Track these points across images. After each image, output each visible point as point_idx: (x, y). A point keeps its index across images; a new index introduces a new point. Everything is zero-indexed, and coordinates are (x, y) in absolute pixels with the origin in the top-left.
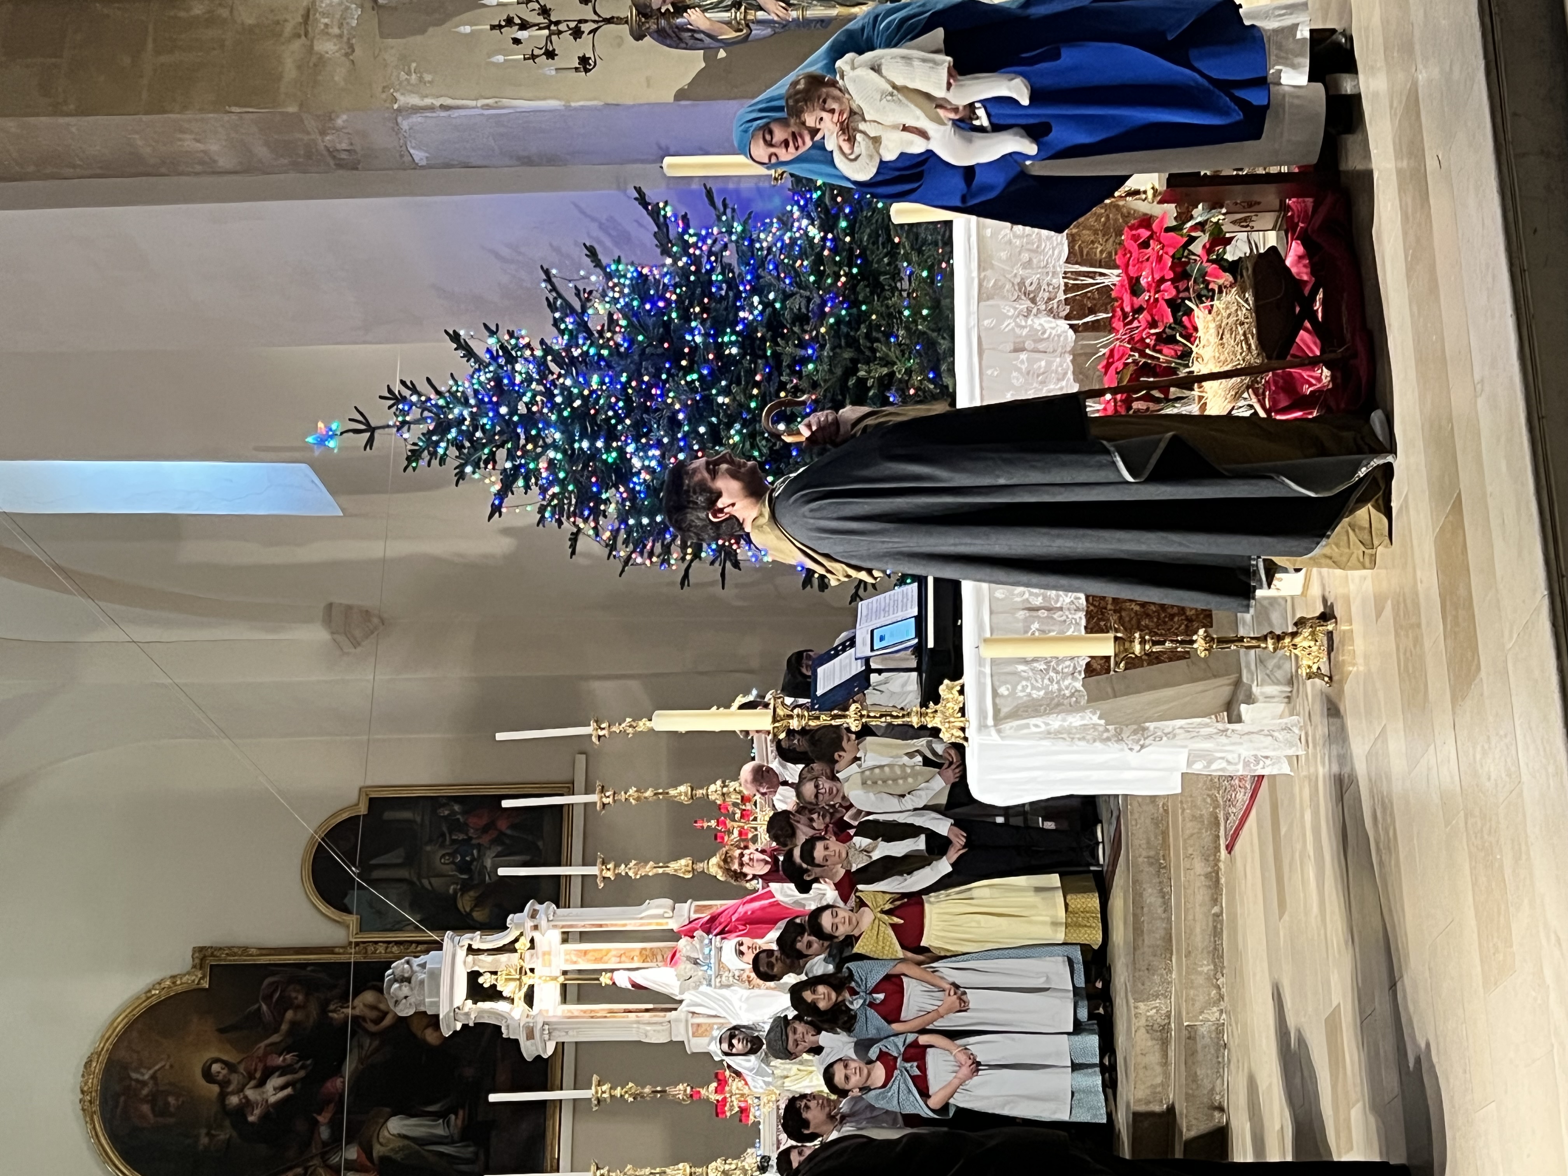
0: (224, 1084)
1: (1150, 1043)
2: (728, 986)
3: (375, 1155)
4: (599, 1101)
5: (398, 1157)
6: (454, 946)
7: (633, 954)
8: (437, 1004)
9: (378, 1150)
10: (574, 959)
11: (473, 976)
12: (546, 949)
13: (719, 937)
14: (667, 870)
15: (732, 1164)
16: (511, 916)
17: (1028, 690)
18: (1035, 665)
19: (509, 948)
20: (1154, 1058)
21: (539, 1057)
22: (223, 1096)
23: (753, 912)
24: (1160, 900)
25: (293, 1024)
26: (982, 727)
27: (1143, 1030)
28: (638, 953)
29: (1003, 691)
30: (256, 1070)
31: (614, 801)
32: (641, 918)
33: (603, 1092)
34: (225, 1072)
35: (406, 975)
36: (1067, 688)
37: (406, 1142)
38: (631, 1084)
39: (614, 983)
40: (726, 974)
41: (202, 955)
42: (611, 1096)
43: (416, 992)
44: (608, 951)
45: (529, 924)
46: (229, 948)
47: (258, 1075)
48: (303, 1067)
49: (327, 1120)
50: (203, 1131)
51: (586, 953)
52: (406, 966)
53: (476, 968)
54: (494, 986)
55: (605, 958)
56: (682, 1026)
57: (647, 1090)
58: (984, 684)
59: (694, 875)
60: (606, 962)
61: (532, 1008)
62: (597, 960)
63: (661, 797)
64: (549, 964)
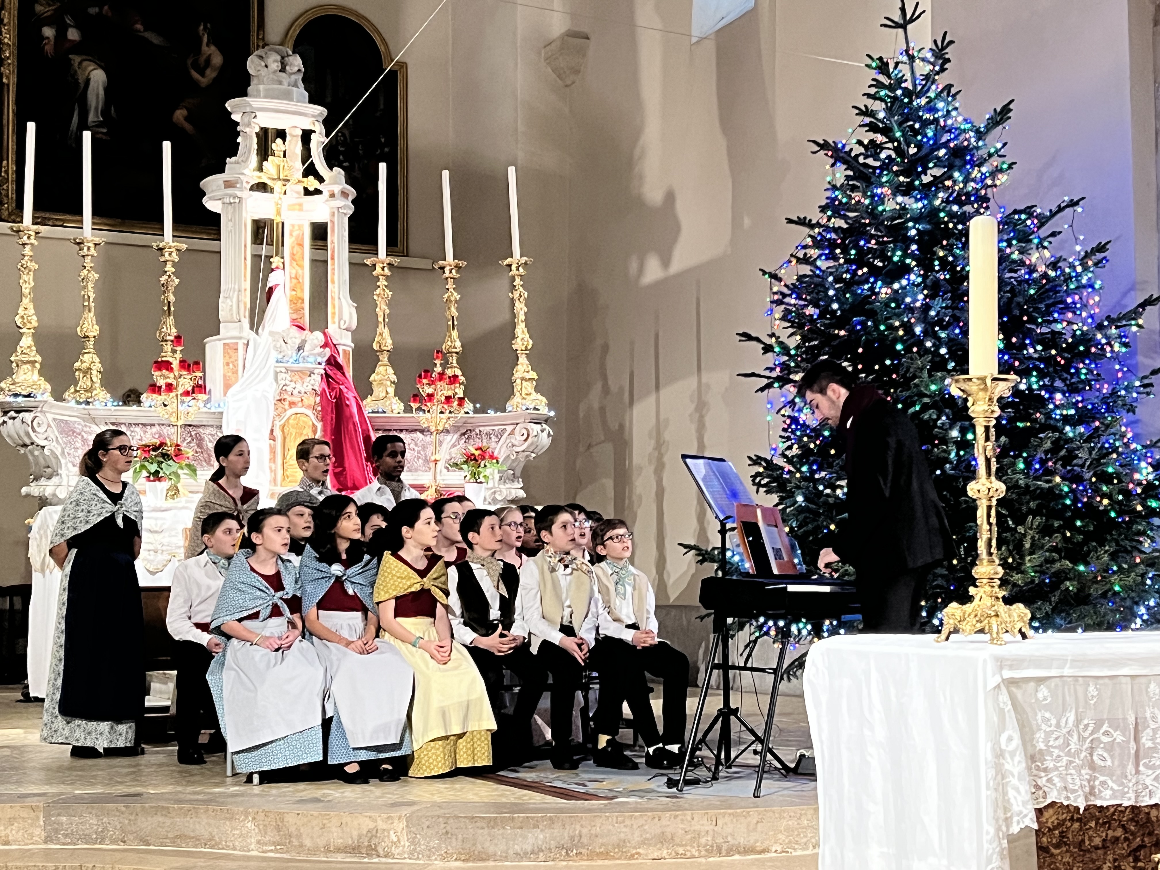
1: (355, 833)
3: (72, 56)
4: (161, 249)
5: (69, 78)
6: (313, 116)
7: (299, 290)
8: (258, 96)
9: (76, 59)
10: (295, 234)
11: (281, 134)
12: (305, 207)
13: (323, 372)
14: (381, 326)
15: (97, 378)
16: (343, 172)
17: (1044, 727)
19: (310, 171)
20: (336, 837)
21: (204, 194)
23: (348, 406)
24: (529, 849)
26: (1001, 663)
27: (371, 825)
28: (299, 295)
29: (1043, 692)
31: (447, 279)
32: (339, 298)
33: (170, 254)
35: (288, 68)
36: (1049, 780)
37: (82, 84)
38: (177, 281)
39: (272, 270)
40: (289, 378)
42: (166, 262)
43: (271, 76)
44: (302, 267)
45: (337, 189)
49: (104, 13)
51: (301, 245)
52: (296, 69)
53: (288, 138)
54: (272, 153)
55: (295, 263)
56: (236, 333)
57: (172, 298)
58: (1049, 667)
59: (377, 351)
60: (291, 265)
61: (252, 189)
62: (293, 255)
63: (450, 323)
64: (291, 208)
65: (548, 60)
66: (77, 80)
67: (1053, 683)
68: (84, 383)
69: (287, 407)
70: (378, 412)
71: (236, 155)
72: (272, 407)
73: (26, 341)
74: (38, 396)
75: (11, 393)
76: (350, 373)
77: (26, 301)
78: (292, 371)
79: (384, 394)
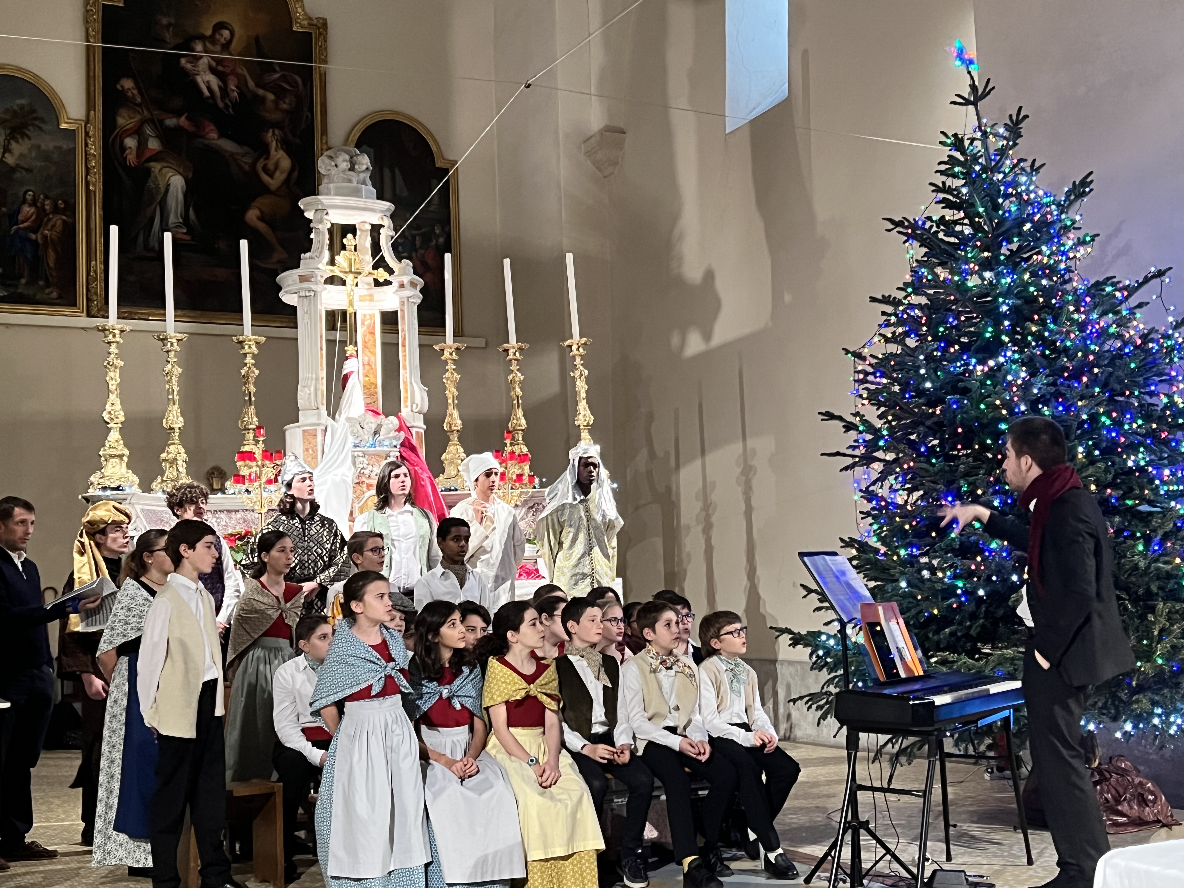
0: (212, 39)
2: (354, 463)
3: (152, 164)
4: (241, 342)
5: (151, 184)
6: (382, 212)
7: (371, 376)
8: (328, 194)
9: (156, 167)
10: (366, 323)
11: (352, 229)
12: (376, 297)
13: (398, 454)
14: (450, 408)
15: (183, 468)
16: (411, 264)
19: (380, 263)
21: (280, 288)
22: (202, 38)
25: (263, 99)
28: (372, 380)
30: (224, 66)
31: (511, 360)
32: (411, 383)
33: (250, 347)
34: (223, 41)
35: (356, 167)
37: (163, 190)
38: (257, 372)
39: (347, 358)
40: (366, 462)
41: (322, 26)
43: (341, 175)
44: (374, 354)
45: (406, 280)
46: (326, 49)
47: (220, 68)
48: (226, 105)
49: (182, 124)
50: (173, 21)
51: (373, 333)
52: (364, 167)
53: (358, 233)
54: (344, 247)
55: (367, 351)
56: (314, 420)
57: (252, 389)
59: (447, 432)
60: (363, 352)
61: (326, 282)
62: (365, 342)
63: (515, 402)
64: (362, 299)
65: (588, 154)
66: (157, 186)
68: (170, 473)
69: (365, 489)
70: (450, 490)
71: (309, 251)
72: (351, 491)
73: (114, 436)
74: (127, 488)
75: (100, 486)
76: (422, 453)
77: (113, 397)
78: (369, 455)
79: (455, 472)
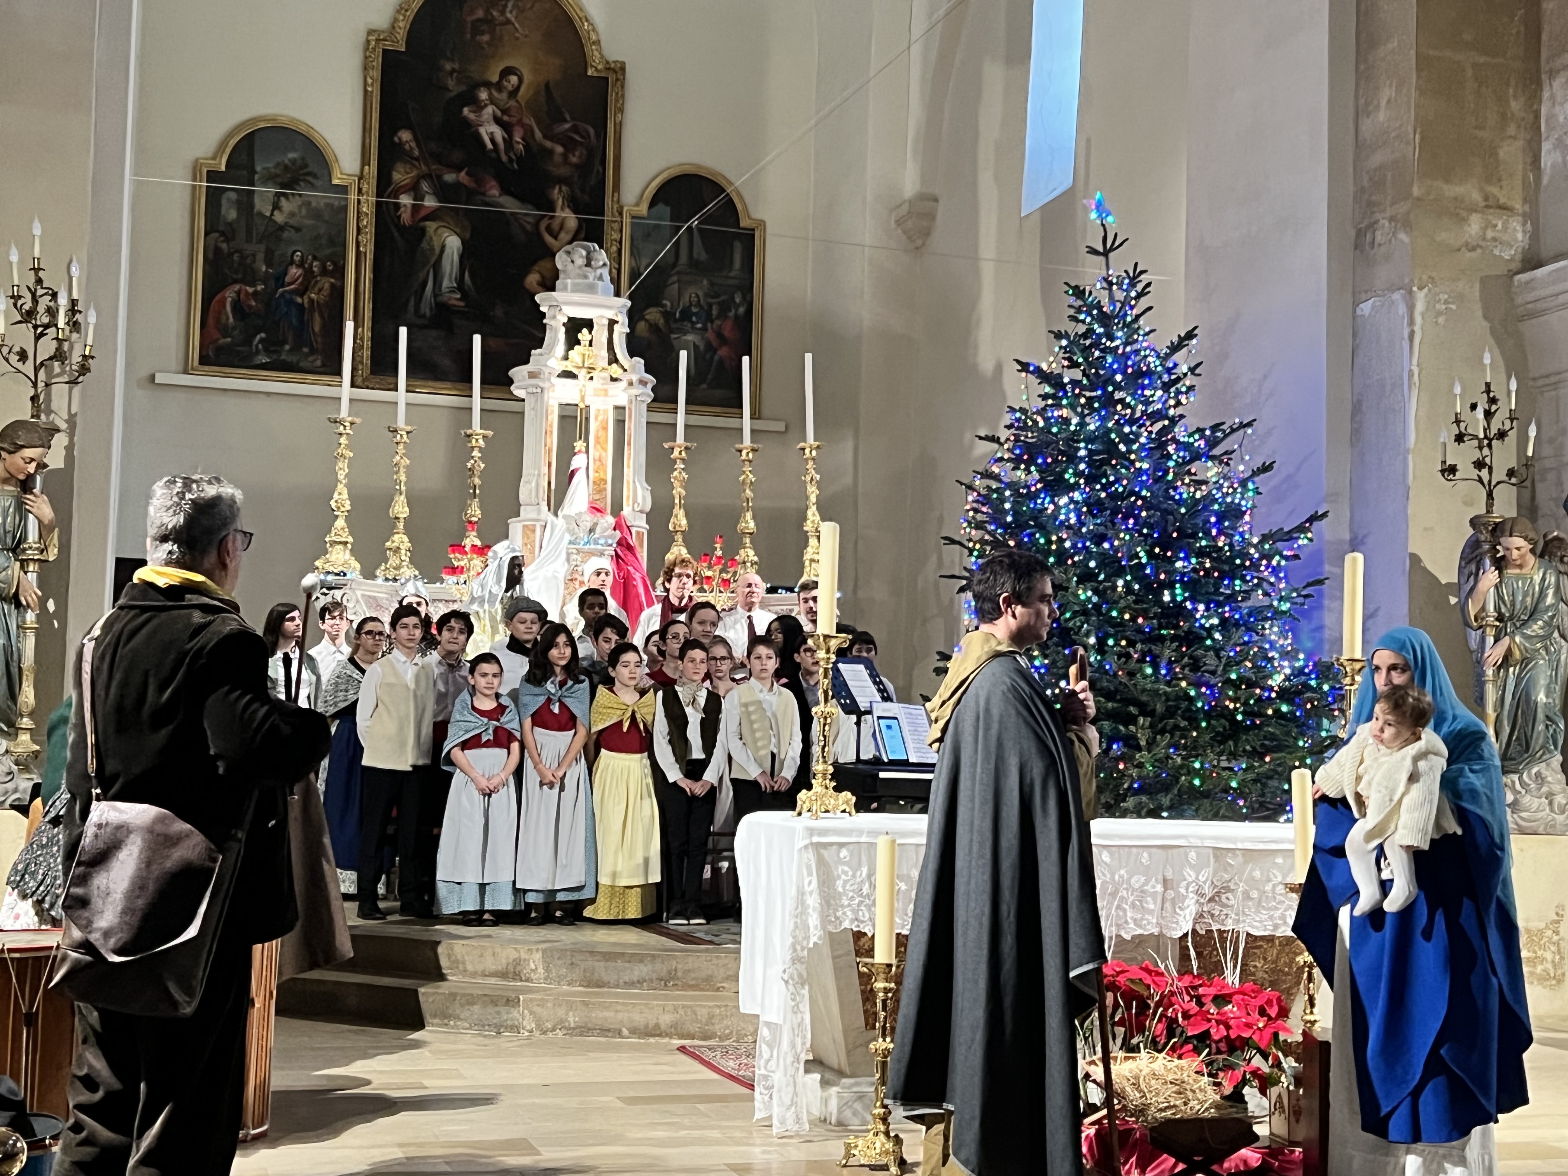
0: (499, 86)
1: (504, 961)
2: (568, 560)
3: (428, 223)
4: (469, 436)
5: (424, 245)
6: (617, 308)
7: (602, 472)
8: (565, 289)
9: (431, 226)
10: (600, 418)
11: (589, 324)
12: (610, 392)
13: (613, 553)
14: (677, 507)
15: (405, 556)
16: (642, 361)
17: (843, 877)
18: (867, 884)
19: (613, 359)
20: (490, 964)
21: (512, 382)
22: (488, 85)
23: (635, 586)
24: (635, 979)
25: (551, 152)
26: (811, 832)
27: (516, 955)
28: (602, 477)
29: (844, 853)
30: (510, 116)
31: (744, 461)
32: (634, 482)
33: (477, 440)
34: (510, 88)
35: (593, 262)
36: (844, 913)
37: (437, 251)
38: (483, 466)
39: (575, 454)
41: (619, 70)
42: (473, 448)
43: (578, 271)
44: (605, 450)
45: (635, 378)
46: (623, 96)
47: (506, 118)
48: (510, 160)
49: (461, 179)
50: (456, 66)
51: (605, 429)
52: (601, 263)
53: (595, 327)
54: (578, 343)
55: (599, 447)
56: (534, 515)
57: (477, 481)
58: (850, 836)
59: (672, 532)
60: (595, 447)
61: (559, 376)
62: (597, 438)
63: (745, 505)
64: (596, 394)
65: (898, 223)
66: (432, 249)
67: (851, 847)
68: (393, 561)
71: (541, 347)
72: (562, 586)
73: (340, 523)
74: (348, 574)
75: (325, 571)
76: (642, 555)
77: (340, 487)
78: (583, 552)
